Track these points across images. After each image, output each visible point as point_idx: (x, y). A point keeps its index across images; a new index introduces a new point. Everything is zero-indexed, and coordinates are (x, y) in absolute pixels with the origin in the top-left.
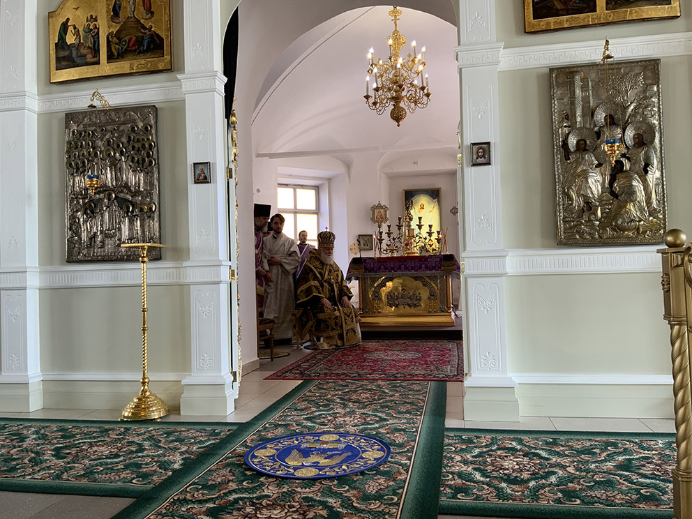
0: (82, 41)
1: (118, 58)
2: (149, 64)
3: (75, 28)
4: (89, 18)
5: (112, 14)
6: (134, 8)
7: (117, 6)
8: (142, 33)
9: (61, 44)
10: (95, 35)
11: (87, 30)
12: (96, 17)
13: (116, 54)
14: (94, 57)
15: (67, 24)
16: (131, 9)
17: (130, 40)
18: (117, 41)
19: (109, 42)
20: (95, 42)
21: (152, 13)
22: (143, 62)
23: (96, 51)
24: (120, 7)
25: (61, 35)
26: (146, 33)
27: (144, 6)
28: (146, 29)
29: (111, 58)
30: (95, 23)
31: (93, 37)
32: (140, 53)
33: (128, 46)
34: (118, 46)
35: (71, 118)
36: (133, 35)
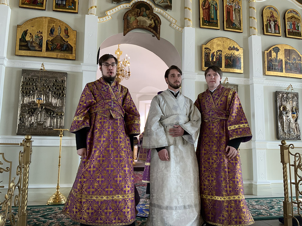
0: (34, 40)
1: (51, 51)
2: (66, 56)
3: (31, 34)
4: (38, 32)
5: (50, 32)
6: (61, 32)
7: (52, 30)
8: (63, 43)
9: (23, 40)
10: (41, 39)
11: (37, 36)
12: (42, 32)
13: (50, 49)
14: (39, 48)
15: (27, 32)
16: (59, 32)
17: (57, 45)
18: (51, 44)
19: (47, 43)
20: (40, 42)
21: (69, 36)
22: (63, 54)
23: (40, 46)
24: (54, 30)
25: (23, 36)
26: (65, 43)
27: (65, 32)
28: (65, 42)
29: (47, 49)
30: (41, 34)
31: (39, 40)
32: (62, 50)
33: (56, 47)
34: (51, 46)
35: (25, 72)
36: (59, 43)
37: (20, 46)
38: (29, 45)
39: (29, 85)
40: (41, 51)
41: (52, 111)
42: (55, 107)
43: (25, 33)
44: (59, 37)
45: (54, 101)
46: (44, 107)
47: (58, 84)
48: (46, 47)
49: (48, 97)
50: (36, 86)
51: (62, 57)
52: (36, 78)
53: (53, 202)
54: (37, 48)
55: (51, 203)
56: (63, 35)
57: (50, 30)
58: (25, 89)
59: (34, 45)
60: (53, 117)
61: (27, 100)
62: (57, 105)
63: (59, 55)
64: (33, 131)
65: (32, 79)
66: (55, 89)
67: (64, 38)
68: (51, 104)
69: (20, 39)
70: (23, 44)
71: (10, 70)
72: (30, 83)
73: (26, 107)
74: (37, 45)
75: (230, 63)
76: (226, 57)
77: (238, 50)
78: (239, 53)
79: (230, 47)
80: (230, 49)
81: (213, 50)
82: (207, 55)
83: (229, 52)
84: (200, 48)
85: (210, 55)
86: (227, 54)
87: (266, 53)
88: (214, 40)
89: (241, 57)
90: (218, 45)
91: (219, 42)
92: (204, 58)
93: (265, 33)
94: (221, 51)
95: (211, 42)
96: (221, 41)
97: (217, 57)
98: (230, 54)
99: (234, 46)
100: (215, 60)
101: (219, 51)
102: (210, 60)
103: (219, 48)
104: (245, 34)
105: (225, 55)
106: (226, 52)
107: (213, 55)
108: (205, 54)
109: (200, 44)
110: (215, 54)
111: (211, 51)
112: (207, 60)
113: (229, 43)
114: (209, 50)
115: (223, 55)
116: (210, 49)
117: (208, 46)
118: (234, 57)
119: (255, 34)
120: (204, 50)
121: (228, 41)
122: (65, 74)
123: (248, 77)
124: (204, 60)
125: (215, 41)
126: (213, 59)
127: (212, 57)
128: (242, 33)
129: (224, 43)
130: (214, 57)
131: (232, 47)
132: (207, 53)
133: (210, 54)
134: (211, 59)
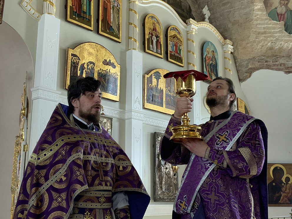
75: (104, 84)
76: (99, 73)
77: (114, 67)
78: (115, 71)
79: (105, 60)
80: (106, 63)
81: (82, 59)
83: (104, 68)
84: (64, 53)
85: (79, 67)
86: (101, 69)
87: (146, 78)
88: (85, 45)
89: (117, 77)
90: (90, 54)
91: (91, 50)
93: (147, 51)
95: (81, 47)
96: (94, 49)
97: (88, 72)
98: (104, 71)
99: (110, 60)
101: (91, 63)
102: (79, 75)
103: (92, 59)
104: (123, 46)
105: (99, 71)
106: (100, 66)
107: (82, 67)
108: (71, 64)
109: (65, 47)
110: (85, 66)
112: (74, 74)
113: (104, 54)
115: (96, 69)
116: (78, 58)
117: (77, 51)
118: (109, 76)
119: (135, 49)
121: (103, 51)
123: (124, 109)
124: (69, 72)
125: (87, 46)
126: (82, 73)
127: (81, 70)
128: (120, 43)
129: (98, 52)
130: (84, 70)
131: (108, 61)
132: (74, 63)
133: (78, 64)
134: (79, 72)
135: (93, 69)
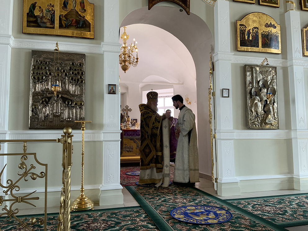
0: (44, 15)
1: (65, 28)
2: (83, 34)
3: (40, 8)
4: (49, 5)
5: (63, 5)
6: (76, 5)
7: (66, 3)
8: (79, 18)
9: (30, 14)
10: (52, 14)
11: (47, 10)
12: (53, 5)
13: (64, 26)
14: (51, 24)
15: (35, 4)
16: (73, 5)
17: (72, 20)
18: (65, 19)
19: (60, 19)
20: (52, 17)
21: (85, 10)
22: (79, 32)
23: (52, 22)
24: (68, 3)
25: (31, 10)
26: (81, 19)
27: (81, 6)
28: (82, 17)
29: (61, 26)
30: (53, 8)
31: (51, 14)
32: (77, 27)
33: (71, 23)
34: (65, 22)
35: (35, 53)
36: (74, 18)
37: (28, 21)
38: (39, 20)
39: (41, 69)
40: (53, 28)
41: (70, 99)
42: (73, 95)
43: (33, 6)
44: (74, 11)
45: (72, 88)
46: (60, 96)
47: (76, 68)
48: (59, 24)
49: (64, 83)
50: (49, 70)
51: (79, 35)
52: (48, 60)
53: (78, 207)
54: (48, 25)
55: (76, 209)
56: (78, 8)
57: (63, 2)
58: (36, 74)
59: (45, 20)
60: (72, 107)
61: (39, 87)
62: (75, 93)
63: (75, 33)
64: (49, 124)
65: (44, 62)
66: (72, 74)
67: (80, 13)
68: (68, 91)
69: (27, 13)
70: (32, 19)
71: (17, 52)
72: (42, 67)
73: (39, 96)
74: (48, 21)
75: (267, 42)
76: (262, 35)
77: (275, 27)
78: (276, 31)
79: (266, 23)
80: (267, 26)
81: (248, 27)
82: (243, 33)
83: (266, 30)
84: (234, 25)
85: (246, 33)
86: (263, 31)
87: (304, 31)
88: (249, 15)
89: (278, 35)
90: (254, 21)
91: (255, 18)
92: (239, 35)
93: (304, 9)
94: (258, 28)
95: (246, 18)
96: (257, 17)
97: (254, 35)
98: (266, 32)
99: (271, 23)
100: (251, 38)
101: (255, 28)
102: (246, 39)
103: (255, 25)
104: (281, 10)
105: (262, 33)
106: (263, 29)
107: (248, 32)
108: (240, 32)
109: (234, 21)
110: (251, 31)
111: (246, 28)
112: (243, 38)
113: (265, 19)
114: (244, 27)
115: (260, 32)
117: (243, 22)
118: (271, 35)
119: (292, 9)
120: (239, 27)
121: (265, 17)
122: (83, 56)
123: (286, 59)
124: (239, 38)
125: (251, 16)
126: (249, 37)
127: (248, 35)
128: (278, 7)
129: (260, 19)
130: (250, 35)
131: (269, 24)
132: (242, 31)
133: (245, 31)
134: (246, 37)
135: (257, 32)
